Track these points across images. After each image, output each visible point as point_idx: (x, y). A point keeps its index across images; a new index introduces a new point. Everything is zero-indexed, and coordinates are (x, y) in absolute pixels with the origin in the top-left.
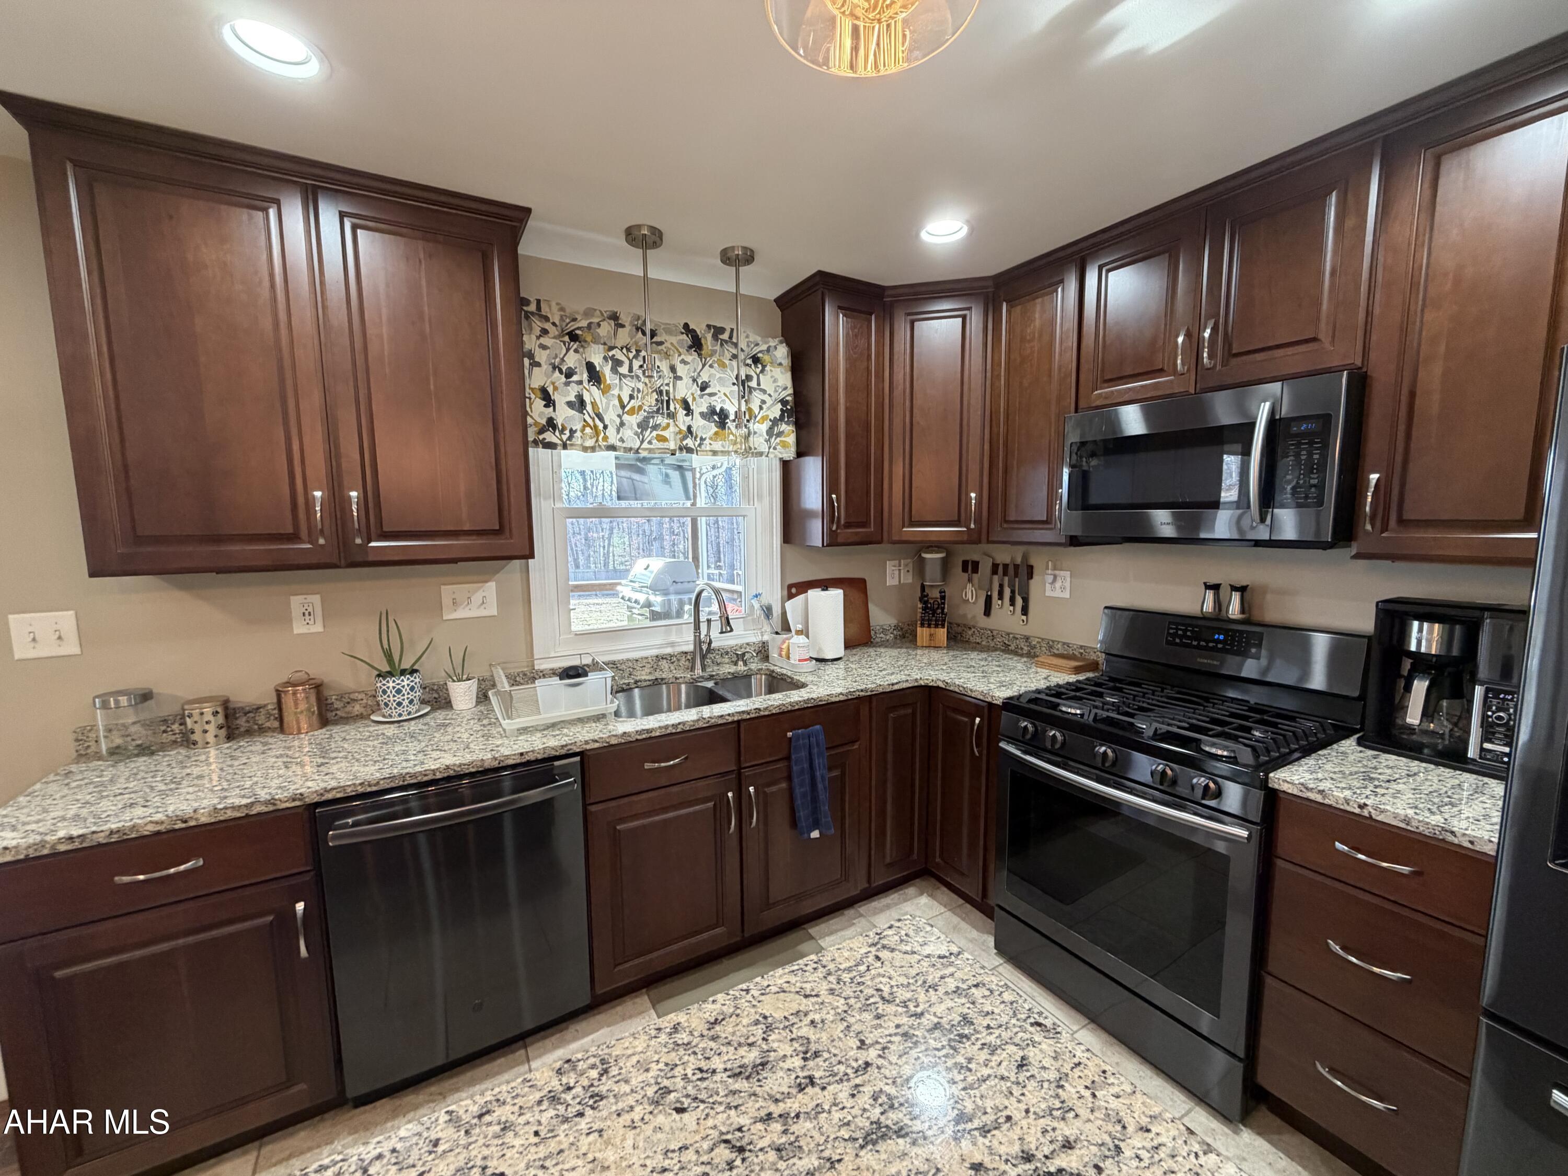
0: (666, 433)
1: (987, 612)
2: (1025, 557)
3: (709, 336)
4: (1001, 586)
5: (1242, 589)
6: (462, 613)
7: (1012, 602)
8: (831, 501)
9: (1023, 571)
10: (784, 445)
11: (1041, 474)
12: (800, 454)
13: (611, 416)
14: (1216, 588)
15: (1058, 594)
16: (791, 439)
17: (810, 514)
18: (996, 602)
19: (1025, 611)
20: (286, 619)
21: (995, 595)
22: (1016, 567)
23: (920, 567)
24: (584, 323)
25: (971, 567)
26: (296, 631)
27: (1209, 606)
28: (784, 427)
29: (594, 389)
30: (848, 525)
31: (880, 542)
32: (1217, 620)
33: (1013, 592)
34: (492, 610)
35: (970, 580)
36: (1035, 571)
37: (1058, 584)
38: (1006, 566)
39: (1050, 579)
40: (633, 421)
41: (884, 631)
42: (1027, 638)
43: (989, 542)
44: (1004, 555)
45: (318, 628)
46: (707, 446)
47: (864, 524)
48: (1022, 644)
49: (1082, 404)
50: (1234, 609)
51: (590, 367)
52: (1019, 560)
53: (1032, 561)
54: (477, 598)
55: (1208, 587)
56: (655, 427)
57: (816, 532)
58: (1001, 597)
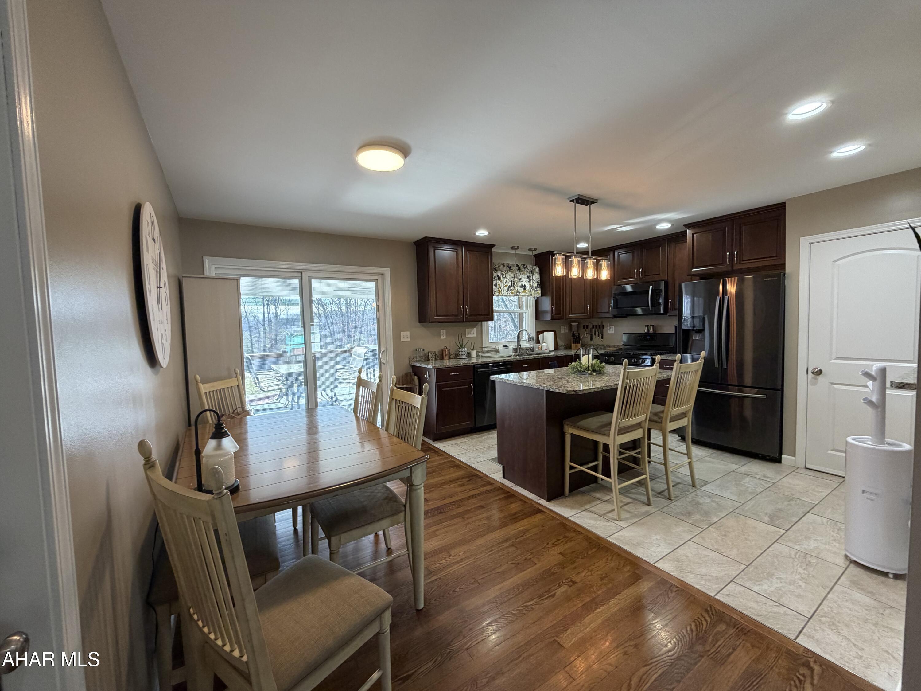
0: (513, 291)
1: (591, 339)
2: (602, 323)
3: (522, 267)
4: (595, 332)
5: (653, 326)
6: (469, 336)
7: (599, 335)
8: (552, 308)
9: (601, 327)
10: (538, 293)
11: (606, 300)
12: (543, 295)
13: (502, 288)
14: (647, 326)
15: (611, 332)
16: (540, 292)
17: (545, 312)
18: (594, 336)
19: (602, 338)
20: (439, 335)
21: (593, 334)
22: (599, 326)
23: (570, 328)
24: (497, 266)
25: (586, 327)
26: (442, 338)
27: (646, 331)
28: (538, 289)
29: (499, 282)
30: (556, 314)
31: (563, 319)
32: (648, 334)
33: (599, 333)
34: (475, 335)
35: (586, 331)
36: (605, 326)
37: (611, 330)
38: (596, 326)
39: (609, 328)
40: (506, 288)
41: (561, 346)
42: (603, 345)
43: (593, 318)
44: (596, 322)
45: (445, 338)
46: (521, 294)
47: (560, 314)
48: (602, 347)
49: (616, 284)
50: (651, 331)
51: (498, 276)
52: (600, 324)
53: (604, 324)
54: (472, 332)
55: (646, 326)
56: (511, 290)
57: (548, 317)
58: (595, 335)
